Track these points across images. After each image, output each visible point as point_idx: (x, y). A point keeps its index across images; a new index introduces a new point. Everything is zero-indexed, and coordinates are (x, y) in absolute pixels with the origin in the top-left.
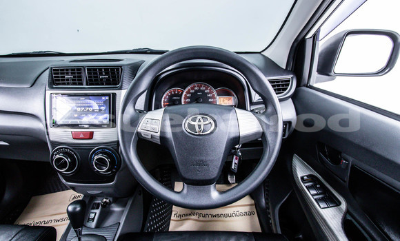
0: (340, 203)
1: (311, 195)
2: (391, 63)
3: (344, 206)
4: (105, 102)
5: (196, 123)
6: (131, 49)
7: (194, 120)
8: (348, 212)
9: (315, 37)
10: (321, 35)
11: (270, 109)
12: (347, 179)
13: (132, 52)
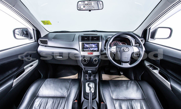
0: (158, 69)
1: (151, 68)
2: (170, 36)
3: (159, 69)
4: (96, 45)
5: (124, 49)
6: (91, 30)
7: (124, 48)
8: (160, 70)
9: (150, 29)
10: (151, 29)
11: (140, 46)
12: (159, 62)
13: (91, 31)
